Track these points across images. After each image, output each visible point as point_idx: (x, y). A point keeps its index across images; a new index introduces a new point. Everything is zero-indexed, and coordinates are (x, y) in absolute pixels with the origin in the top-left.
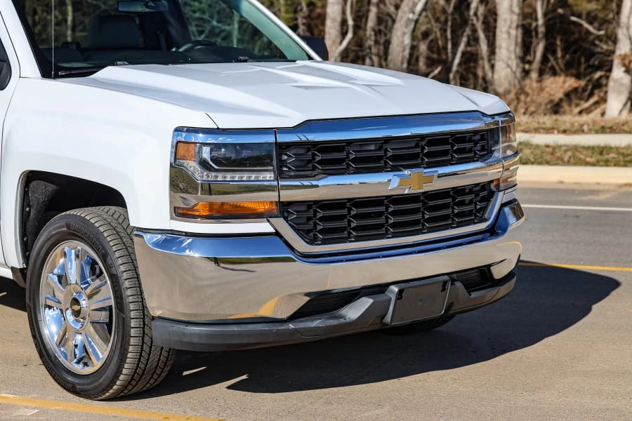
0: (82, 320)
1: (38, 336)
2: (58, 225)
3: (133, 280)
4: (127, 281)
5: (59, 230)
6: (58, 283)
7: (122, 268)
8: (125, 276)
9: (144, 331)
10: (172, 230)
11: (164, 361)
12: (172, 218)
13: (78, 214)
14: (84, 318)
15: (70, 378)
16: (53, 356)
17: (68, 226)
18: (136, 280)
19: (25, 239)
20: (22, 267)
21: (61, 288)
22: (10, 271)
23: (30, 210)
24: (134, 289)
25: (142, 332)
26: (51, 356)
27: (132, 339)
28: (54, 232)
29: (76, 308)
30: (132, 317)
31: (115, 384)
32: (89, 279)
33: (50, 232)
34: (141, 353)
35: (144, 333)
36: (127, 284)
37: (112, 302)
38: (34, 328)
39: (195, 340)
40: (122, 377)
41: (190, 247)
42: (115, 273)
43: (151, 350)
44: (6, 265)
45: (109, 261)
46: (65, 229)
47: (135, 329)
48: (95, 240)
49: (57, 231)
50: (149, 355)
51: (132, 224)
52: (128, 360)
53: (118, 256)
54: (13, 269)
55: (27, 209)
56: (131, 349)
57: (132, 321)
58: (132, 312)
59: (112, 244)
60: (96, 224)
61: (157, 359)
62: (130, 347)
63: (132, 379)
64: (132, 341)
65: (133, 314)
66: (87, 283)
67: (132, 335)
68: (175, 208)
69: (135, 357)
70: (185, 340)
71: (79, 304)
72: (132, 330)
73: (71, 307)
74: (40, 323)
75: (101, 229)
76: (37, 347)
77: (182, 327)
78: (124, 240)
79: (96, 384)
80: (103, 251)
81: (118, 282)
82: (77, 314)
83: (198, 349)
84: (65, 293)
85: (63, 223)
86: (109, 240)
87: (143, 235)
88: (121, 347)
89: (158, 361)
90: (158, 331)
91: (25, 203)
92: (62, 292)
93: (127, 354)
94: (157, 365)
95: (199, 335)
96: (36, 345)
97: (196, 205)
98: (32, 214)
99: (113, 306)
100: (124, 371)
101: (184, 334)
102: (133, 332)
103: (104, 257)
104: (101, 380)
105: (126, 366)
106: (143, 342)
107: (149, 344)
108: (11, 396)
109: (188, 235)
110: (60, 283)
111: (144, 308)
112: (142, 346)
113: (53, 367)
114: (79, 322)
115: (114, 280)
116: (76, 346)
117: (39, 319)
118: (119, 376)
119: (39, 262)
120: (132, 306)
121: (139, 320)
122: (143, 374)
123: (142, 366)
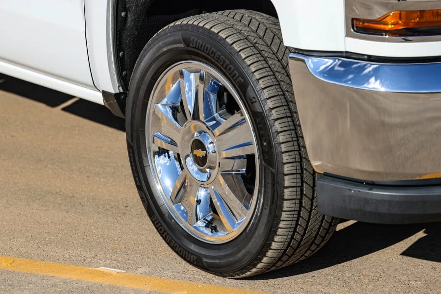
0: (208, 170)
1: (145, 188)
2: (171, 39)
3: (286, 120)
4: (279, 121)
5: (174, 46)
6: (173, 120)
7: (270, 104)
8: (274, 114)
9: (302, 191)
10: (347, 52)
11: (327, 227)
12: (348, 34)
13: (201, 25)
14: (211, 168)
15: (193, 247)
16: (167, 216)
17: (186, 41)
18: (289, 119)
19: (121, 54)
20: (117, 91)
21: (177, 125)
22: (101, 95)
23: (126, 15)
24: (288, 132)
25: (299, 193)
26: (164, 215)
27: (285, 202)
28: (165, 49)
29: (200, 153)
30: (286, 172)
31: (260, 261)
32: (216, 115)
33: (160, 48)
34: (297, 221)
35: (302, 194)
36: (277, 126)
37: (254, 149)
38: (138, 177)
39: (383, 210)
40: (270, 253)
41: (375, 73)
42: (259, 110)
43: (310, 215)
44: (95, 87)
45: (251, 94)
46: (182, 45)
47: (290, 189)
48: (228, 62)
49: (170, 47)
50: (308, 222)
51: (286, 43)
52: (280, 231)
53: (263, 86)
54: (105, 94)
55: (123, 14)
56: (284, 216)
57: (286, 178)
58: (286, 166)
59: (253, 68)
60: (228, 40)
61: (317, 226)
62: (283, 214)
63: (284, 254)
64: (287, 206)
65: (287, 169)
66: (214, 119)
67: (286, 197)
68: (353, 20)
69: (289, 226)
70: (368, 208)
71: (203, 148)
72: (286, 190)
73: (192, 152)
74: (147, 169)
75: (236, 47)
76: (143, 201)
77: (365, 191)
78: (270, 62)
79: (232, 259)
80: (240, 78)
81: (265, 124)
82: (201, 161)
83: (387, 221)
84: (182, 132)
85: (179, 36)
86: (249, 63)
87: (305, 59)
88: (270, 213)
89: (319, 229)
90: (326, 194)
91: (120, 6)
92: (178, 130)
93: (278, 223)
94: (318, 234)
95: (390, 202)
96: (142, 198)
97: (386, 16)
98: (129, 20)
99: (257, 156)
100: (274, 245)
101: (367, 201)
102: (287, 193)
103: (243, 87)
104: (240, 255)
105: (276, 238)
106: (301, 206)
107: (308, 207)
108: (114, 271)
109: (371, 59)
110: (176, 119)
111: (302, 158)
112: (299, 211)
113: (167, 229)
114: (206, 172)
115: (258, 120)
116: (199, 202)
117: (145, 164)
118: (267, 251)
119: (144, 87)
120: (285, 158)
121: (295, 176)
122: (298, 247)
123: (297, 237)
